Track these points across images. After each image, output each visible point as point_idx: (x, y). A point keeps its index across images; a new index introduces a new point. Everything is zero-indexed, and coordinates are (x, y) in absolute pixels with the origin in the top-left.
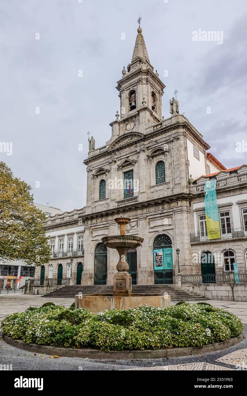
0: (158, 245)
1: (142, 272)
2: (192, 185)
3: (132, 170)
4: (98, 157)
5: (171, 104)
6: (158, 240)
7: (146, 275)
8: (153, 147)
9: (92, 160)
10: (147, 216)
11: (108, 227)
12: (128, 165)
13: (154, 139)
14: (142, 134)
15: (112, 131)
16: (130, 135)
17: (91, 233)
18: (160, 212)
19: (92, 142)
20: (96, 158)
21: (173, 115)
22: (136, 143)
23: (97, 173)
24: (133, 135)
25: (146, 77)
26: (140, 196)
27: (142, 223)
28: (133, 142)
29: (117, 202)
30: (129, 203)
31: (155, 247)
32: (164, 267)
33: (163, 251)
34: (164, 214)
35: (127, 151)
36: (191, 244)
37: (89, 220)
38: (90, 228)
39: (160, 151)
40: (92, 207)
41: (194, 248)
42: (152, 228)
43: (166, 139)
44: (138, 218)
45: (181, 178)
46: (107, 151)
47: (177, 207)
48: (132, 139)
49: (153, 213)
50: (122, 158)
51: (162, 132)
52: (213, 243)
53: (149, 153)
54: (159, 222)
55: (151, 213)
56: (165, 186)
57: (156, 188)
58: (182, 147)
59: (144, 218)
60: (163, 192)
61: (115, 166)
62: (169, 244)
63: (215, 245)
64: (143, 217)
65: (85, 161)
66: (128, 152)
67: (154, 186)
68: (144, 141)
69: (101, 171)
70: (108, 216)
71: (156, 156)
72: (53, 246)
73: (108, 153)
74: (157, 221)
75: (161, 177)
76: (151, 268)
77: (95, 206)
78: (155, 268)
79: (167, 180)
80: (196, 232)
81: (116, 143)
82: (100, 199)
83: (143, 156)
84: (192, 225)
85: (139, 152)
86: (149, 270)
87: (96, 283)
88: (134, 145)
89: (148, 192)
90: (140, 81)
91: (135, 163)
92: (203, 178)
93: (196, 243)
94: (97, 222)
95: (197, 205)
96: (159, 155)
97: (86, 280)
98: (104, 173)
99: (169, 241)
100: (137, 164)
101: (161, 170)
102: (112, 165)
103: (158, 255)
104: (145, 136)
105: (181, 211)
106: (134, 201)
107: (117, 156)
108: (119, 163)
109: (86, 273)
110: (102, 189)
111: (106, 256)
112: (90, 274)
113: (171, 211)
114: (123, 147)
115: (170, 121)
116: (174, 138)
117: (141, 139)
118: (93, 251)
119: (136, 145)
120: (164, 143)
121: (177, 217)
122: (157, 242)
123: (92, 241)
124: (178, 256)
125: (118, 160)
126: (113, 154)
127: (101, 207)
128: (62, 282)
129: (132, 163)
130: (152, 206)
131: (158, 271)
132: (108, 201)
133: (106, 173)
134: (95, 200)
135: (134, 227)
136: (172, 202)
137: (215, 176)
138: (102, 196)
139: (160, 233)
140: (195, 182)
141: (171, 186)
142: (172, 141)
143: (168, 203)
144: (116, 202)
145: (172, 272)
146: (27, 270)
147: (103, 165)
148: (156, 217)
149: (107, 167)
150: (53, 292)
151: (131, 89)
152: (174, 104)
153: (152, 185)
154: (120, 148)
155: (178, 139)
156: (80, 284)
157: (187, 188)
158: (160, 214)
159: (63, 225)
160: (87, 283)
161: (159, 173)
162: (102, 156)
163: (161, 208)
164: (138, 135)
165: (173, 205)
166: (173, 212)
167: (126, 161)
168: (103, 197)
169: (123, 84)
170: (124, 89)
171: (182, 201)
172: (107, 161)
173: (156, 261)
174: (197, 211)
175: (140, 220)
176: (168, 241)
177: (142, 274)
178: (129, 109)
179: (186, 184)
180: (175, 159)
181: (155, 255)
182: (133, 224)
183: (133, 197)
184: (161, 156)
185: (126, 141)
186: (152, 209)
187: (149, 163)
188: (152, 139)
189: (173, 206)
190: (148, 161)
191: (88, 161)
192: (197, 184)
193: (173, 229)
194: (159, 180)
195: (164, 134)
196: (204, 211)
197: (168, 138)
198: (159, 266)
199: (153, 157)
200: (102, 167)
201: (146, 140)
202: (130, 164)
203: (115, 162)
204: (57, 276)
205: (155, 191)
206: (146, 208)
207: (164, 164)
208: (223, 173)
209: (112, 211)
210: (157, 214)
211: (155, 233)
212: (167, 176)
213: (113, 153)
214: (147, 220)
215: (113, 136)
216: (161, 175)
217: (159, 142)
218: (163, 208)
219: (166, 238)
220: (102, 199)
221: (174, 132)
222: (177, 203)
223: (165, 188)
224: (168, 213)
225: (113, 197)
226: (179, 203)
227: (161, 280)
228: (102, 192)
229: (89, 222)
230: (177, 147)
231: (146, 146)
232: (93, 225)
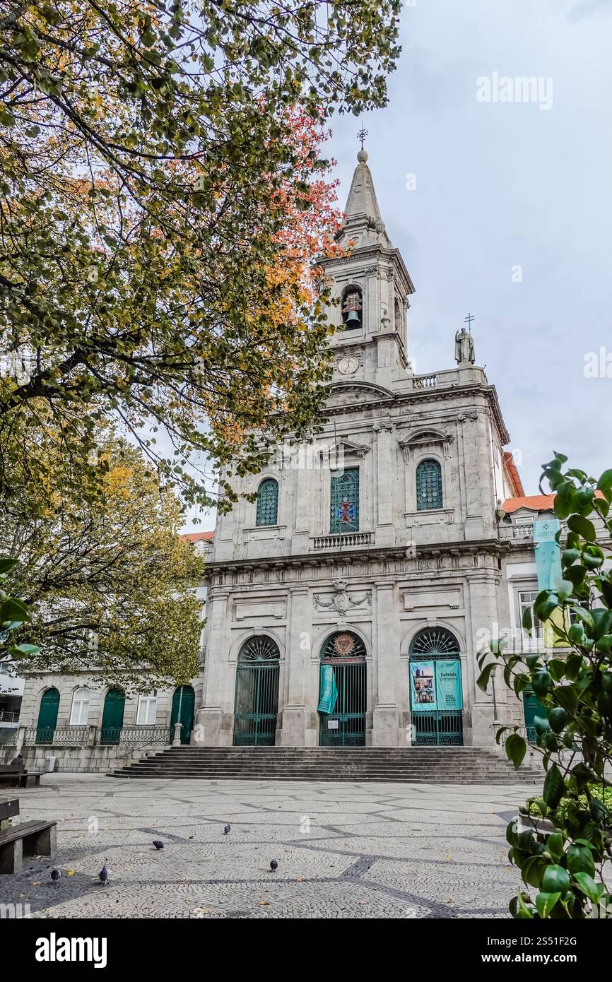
0: (421, 652)
1: (383, 714)
2: (503, 523)
3: (357, 468)
5: (457, 341)
6: (423, 639)
7: (394, 723)
8: (412, 424)
10: (396, 581)
11: (284, 598)
12: (347, 455)
13: (417, 408)
14: (387, 391)
16: (355, 388)
17: (231, 608)
18: (432, 575)
21: (463, 365)
22: (370, 407)
24: (361, 388)
26: (379, 532)
27: (385, 596)
28: (362, 406)
29: (314, 538)
31: (413, 657)
32: (439, 704)
33: (435, 666)
34: (441, 580)
35: (344, 421)
37: (225, 575)
38: (228, 596)
39: (426, 438)
40: (236, 543)
42: (409, 610)
43: (445, 414)
44: (373, 583)
45: (482, 505)
47: (475, 569)
48: (357, 397)
49: (412, 578)
50: (333, 434)
51: (438, 396)
53: (405, 436)
54: (429, 599)
55: (407, 575)
56: (442, 516)
57: (420, 519)
58: (482, 439)
59: (390, 585)
60: (437, 530)
62: (450, 651)
64: (387, 583)
66: (346, 426)
67: (412, 514)
68: (390, 408)
70: (288, 570)
71: (421, 446)
74: (423, 596)
75: (430, 495)
76: (404, 705)
77: (246, 540)
78: (413, 706)
79: (447, 504)
82: (258, 526)
83: (387, 442)
84: (505, 612)
85: (377, 431)
86: (402, 711)
87: (236, 742)
88: (364, 413)
89: (399, 524)
90: (376, 270)
91: (366, 452)
94: (251, 581)
95: (515, 569)
96: (427, 445)
97: (214, 731)
99: (452, 643)
100: (368, 456)
101: (429, 480)
103: (421, 675)
104: (396, 397)
105: (486, 578)
106: (356, 542)
109: (211, 712)
110: (264, 502)
111: (278, 669)
112: (223, 716)
113: (461, 575)
114: (335, 411)
115: (455, 376)
116: (467, 415)
117: (384, 403)
118: (234, 656)
119: (369, 413)
120: (440, 420)
121: (477, 589)
122: (419, 644)
123: (232, 629)
125: (317, 439)
127: (264, 546)
129: (359, 453)
130: (412, 561)
131: (422, 715)
132: (287, 534)
134: (243, 526)
135: (359, 603)
136: (462, 556)
138: (266, 517)
139: (431, 625)
140: (507, 518)
141: (457, 518)
142: (462, 421)
143: (453, 556)
144: (309, 538)
145: (461, 717)
148: (419, 585)
151: (351, 282)
152: (466, 343)
153: (408, 511)
155: (476, 419)
156: (191, 743)
157: (493, 527)
158: (432, 579)
160: (216, 740)
161: (424, 485)
163: (433, 567)
164: (376, 391)
165: (464, 562)
166: (464, 579)
168: (267, 521)
169: (330, 267)
170: (333, 277)
171: (485, 555)
173: (417, 689)
174: (516, 580)
175: (379, 588)
176: (448, 643)
177: (385, 720)
178: (343, 325)
179: (491, 520)
180: (467, 461)
181: (415, 675)
182: (358, 597)
183: (359, 532)
184: (434, 448)
185: (340, 399)
186: (409, 567)
187: (401, 458)
188: (409, 408)
189: (465, 566)
190: (400, 454)
193: (464, 616)
194: (424, 500)
195: (441, 401)
196: (536, 584)
197: (449, 412)
198: (425, 701)
199: (412, 447)
201: (397, 408)
202: (355, 454)
203: (311, 441)
205: (416, 525)
206: (395, 561)
207: (440, 467)
209: (302, 560)
210: (422, 580)
211: (418, 622)
212: (448, 494)
214: (397, 590)
216: (429, 490)
217: (428, 416)
218: (439, 567)
219: (441, 635)
220: (265, 524)
221: (466, 401)
222: (475, 559)
223: (442, 523)
224: (450, 580)
225: (302, 525)
226: (480, 559)
227: (430, 734)
228: (264, 507)
229: (228, 580)
230: (472, 436)
231: (396, 420)
232: (239, 589)
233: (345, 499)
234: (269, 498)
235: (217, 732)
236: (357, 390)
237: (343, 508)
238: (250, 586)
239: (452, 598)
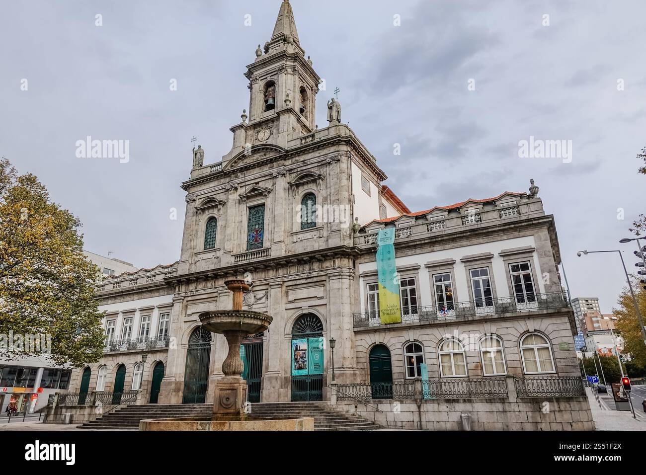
0: (299, 332)
1: (270, 379)
2: (358, 234)
3: (263, 205)
4: (207, 180)
5: (329, 108)
6: (301, 322)
7: (277, 385)
8: (299, 169)
9: (196, 183)
10: (283, 282)
11: (216, 298)
12: (256, 195)
13: (302, 158)
14: (281, 148)
15: (234, 139)
16: (263, 149)
17: (184, 308)
18: (305, 276)
19: (198, 155)
20: (203, 181)
21: (332, 124)
22: (271, 161)
23: (203, 205)
24: (268, 148)
25: (292, 64)
26: (274, 247)
27: (275, 292)
28: (267, 160)
29: (235, 255)
30: (254, 258)
31: (295, 336)
32: (309, 370)
33: (308, 342)
34: (312, 279)
35: (256, 173)
36: (354, 332)
37: (182, 285)
38: (183, 300)
39: (307, 178)
40: (190, 263)
41: (359, 337)
42: (291, 302)
43: (320, 160)
44: (268, 284)
46: (222, 171)
47: (334, 269)
48: (265, 155)
49: (294, 277)
50: (247, 183)
51: (314, 148)
52: (389, 330)
53: (291, 178)
54: (303, 293)
55: (290, 277)
56: (315, 233)
57: (301, 236)
58: (343, 174)
59: (279, 284)
60: (312, 243)
61: (234, 196)
62: (318, 330)
63: (393, 334)
64: (277, 283)
65: (184, 183)
66: (257, 175)
67: (297, 233)
68: (285, 160)
69: (211, 203)
70: (218, 279)
71: (303, 184)
72: (111, 330)
73: (225, 174)
74: (300, 291)
76: (286, 372)
77: (196, 260)
78: (293, 372)
80: (363, 311)
81: (239, 159)
82: (204, 250)
83: (282, 184)
84: (357, 300)
85: (276, 177)
86: (284, 376)
87: (186, 400)
88: (269, 165)
89: (288, 240)
90: (283, 68)
91: (269, 193)
92: (376, 225)
93: (362, 329)
94: (196, 288)
95: (365, 267)
96: (307, 183)
97: (168, 395)
98: (216, 206)
99: (319, 325)
100: (271, 195)
102: (231, 194)
103: (298, 349)
104: (287, 151)
105: (340, 275)
106: (263, 255)
107: (239, 180)
108: (241, 191)
109: (168, 381)
110: (210, 234)
111: (209, 349)
112: (176, 383)
113: (324, 274)
114: (250, 166)
115: (326, 132)
116: (333, 159)
117: (280, 157)
118: (186, 340)
119: (272, 165)
120: (316, 165)
121: (334, 284)
122: (299, 327)
123: (185, 322)
124: (333, 352)
125: (241, 187)
126: (233, 176)
127: (206, 264)
128: (123, 398)
129: (264, 194)
130: (293, 265)
131: (298, 378)
132: (219, 254)
133: (219, 206)
134: (195, 251)
135: (260, 299)
136: (326, 260)
137: (393, 221)
138: (210, 244)
139: (305, 312)
140: (363, 230)
141: (325, 234)
142: (329, 163)
143: (319, 261)
144: (232, 256)
145: (322, 379)
146: (56, 375)
147: (215, 193)
148: (298, 283)
149: (221, 197)
150: (101, 417)
151: (269, 79)
152: (334, 108)
153: (294, 231)
154: (246, 167)
155: (339, 160)
156: (157, 402)
157: (350, 238)
158: (306, 279)
159: (135, 293)
160: (170, 400)
162: (214, 178)
163: (307, 269)
164: (276, 150)
165: (327, 264)
166: (326, 277)
167: (254, 190)
168: (211, 246)
169: (256, 71)
170: (258, 78)
171: (341, 258)
172: (223, 186)
173: (296, 359)
174: (365, 275)
175: (272, 287)
176: (316, 325)
177: (271, 383)
178: (264, 108)
179: (348, 232)
180: (333, 191)
181: (295, 349)
182: (260, 294)
183: (262, 249)
184: (312, 184)
185: (255, 158)
186: (292, 271)
187: (291, 195)
188: (297, 158)
189: (327, 267)
190: (290, 192)
191: (189, 185)
192: (365, 233)
193: (326, 304)
195: (316, 151)
196: (376, 277)
197: (322, 158)
198: (300, 368)
199: (298, 186)
200: (214, 196)
201: (288, 159)
202: (261, 194)
203: (236, 189)
204: (113, 387)
205: (299, 240)
206: (283, 267)
207: (315, 198)
208: (404, 218)
209: (224, 270)
210: (300, 279)
211: (296, 310)
213: (234, 174)
214: (284, 288)
215: (234, 147)
217: (309, 163)
218: (310, 270)
219: (313, 319)
220: (209, 249)
221: (333, 149)
222: (334, 261)
223: (316, 237)
224: (318, 278)
225: (228, 246)
226: (337, 262)
227: (303, 393)
228: (209, 237)
229: (183, 289)
230: (336, 173)
231: (288, 168)
232: (189, 294)
233: (257, 227)
234: (212, 230)
235: (170, 394)
236: (265, 150)
237: (255, 233)
238: (196, 291)
239: (318, 291)
